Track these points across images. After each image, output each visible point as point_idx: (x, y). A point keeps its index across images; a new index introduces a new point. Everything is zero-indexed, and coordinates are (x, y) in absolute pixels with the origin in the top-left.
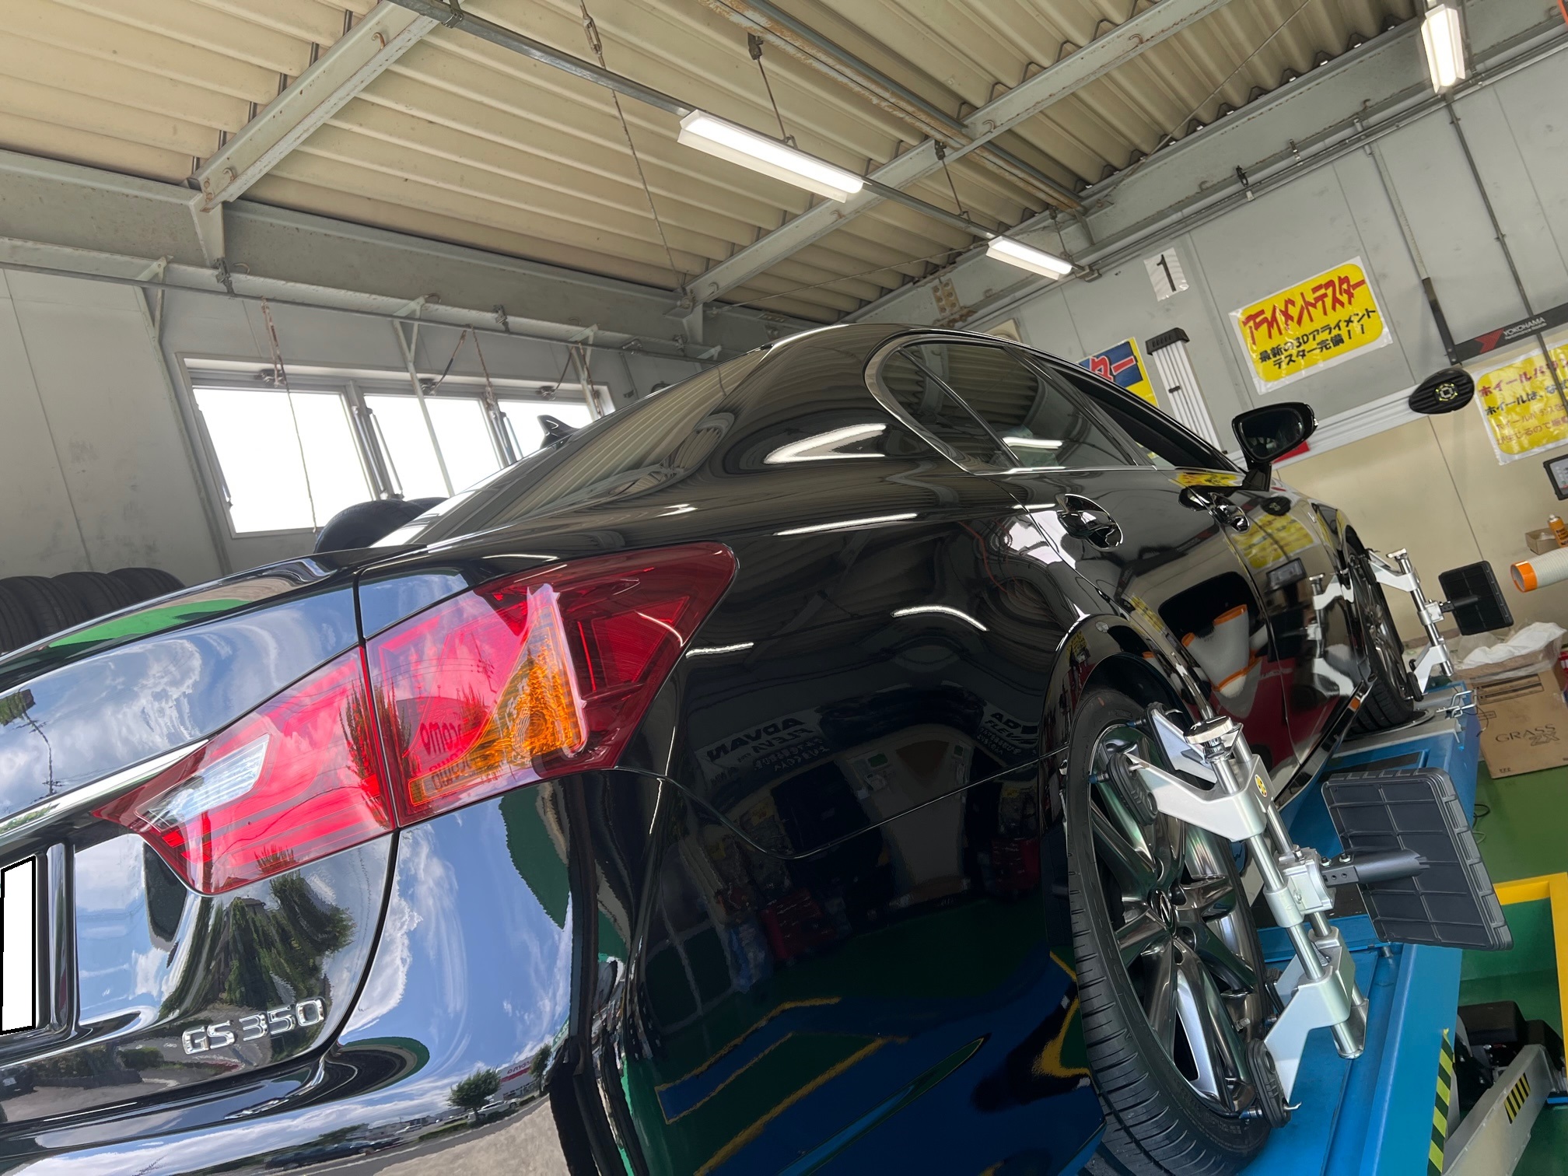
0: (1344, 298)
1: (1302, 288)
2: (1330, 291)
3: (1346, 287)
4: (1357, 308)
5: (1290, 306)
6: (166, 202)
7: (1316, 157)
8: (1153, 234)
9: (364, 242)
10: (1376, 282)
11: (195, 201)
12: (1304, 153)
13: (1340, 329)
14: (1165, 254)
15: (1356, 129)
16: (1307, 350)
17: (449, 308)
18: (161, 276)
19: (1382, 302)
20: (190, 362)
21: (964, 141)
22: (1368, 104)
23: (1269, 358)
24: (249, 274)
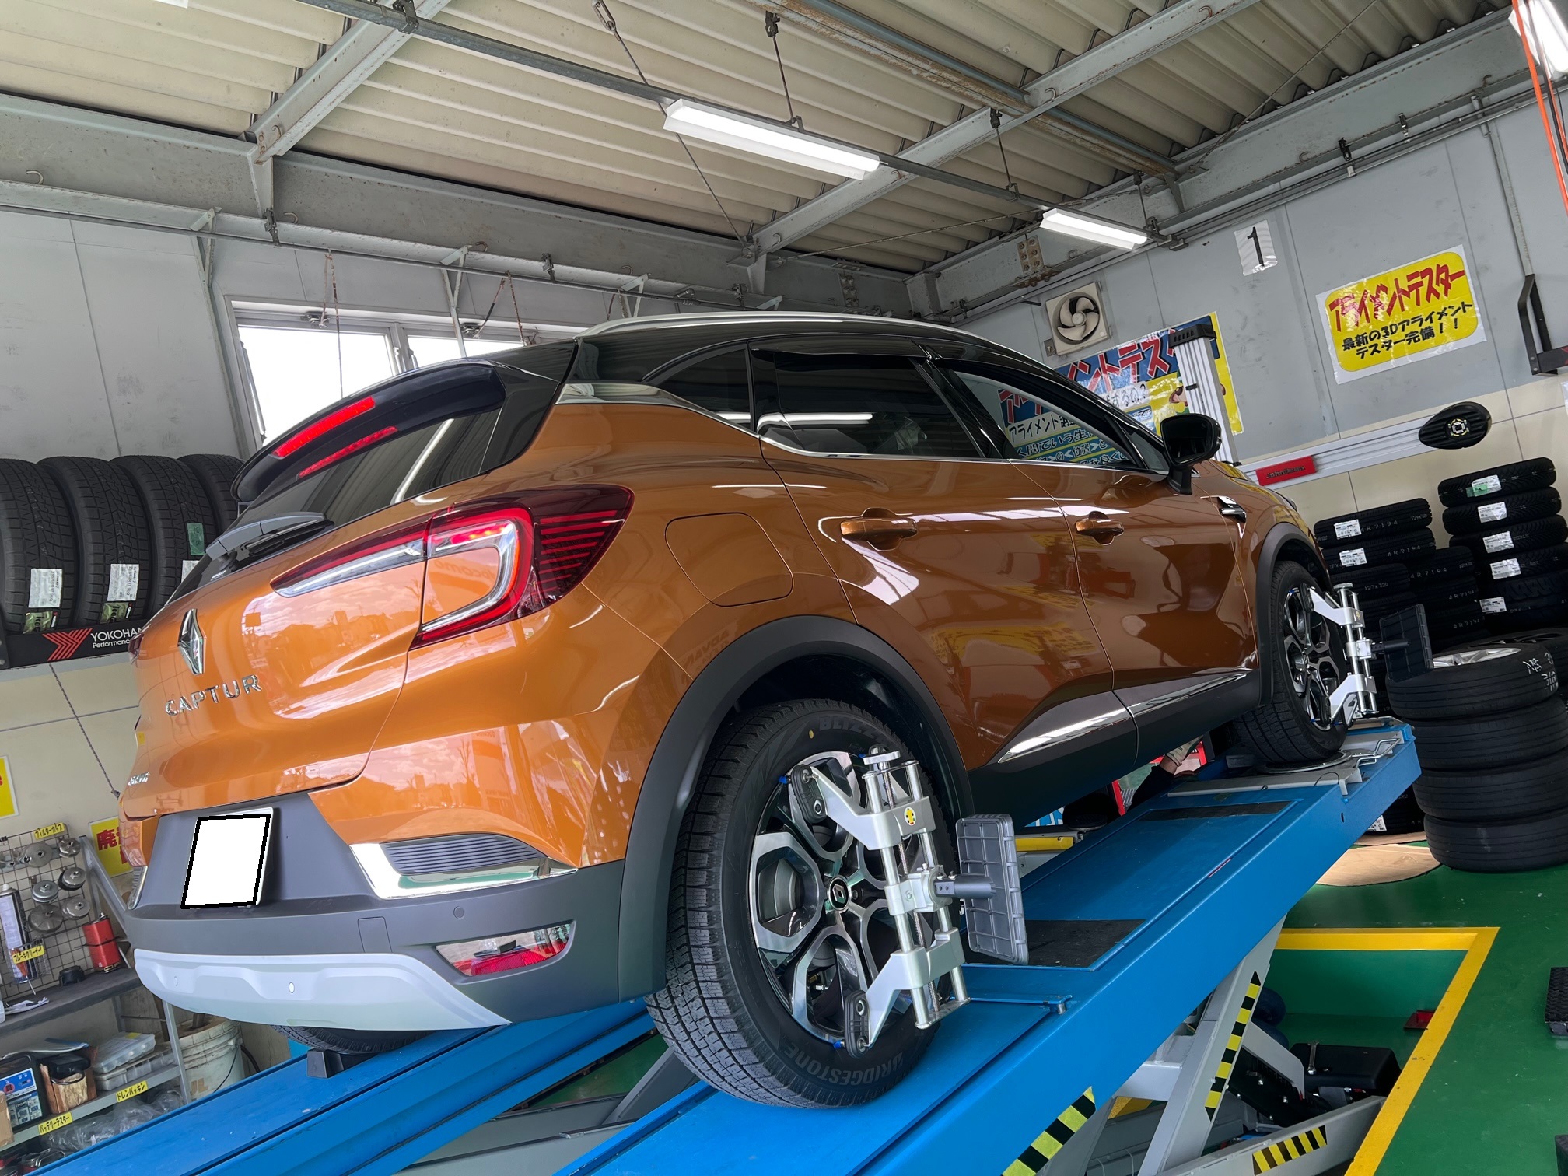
0: (1441, 289)
1: (1398, 274)
2: (1426, 280)
3: (1446, 277)
4: (1454, 299)
5: (1382, 294)
6: (225, 153)
7: (1426, 135)
8: (1245, 206)
9: (417, 191)
10: (1477, 275)
11: (251, 152)
12: (1415, 129)
13: (1431, 322)
14: (1257, 227)
15: (1473, 106)
16: (1393, 341)
17: (495, 256)
18: (210, 225)
19: (1480, 296)
20: (236, 304)
21: (1023, 110)
22: (1489, 80)
23: (1353, 346)
24: (297, 223)
